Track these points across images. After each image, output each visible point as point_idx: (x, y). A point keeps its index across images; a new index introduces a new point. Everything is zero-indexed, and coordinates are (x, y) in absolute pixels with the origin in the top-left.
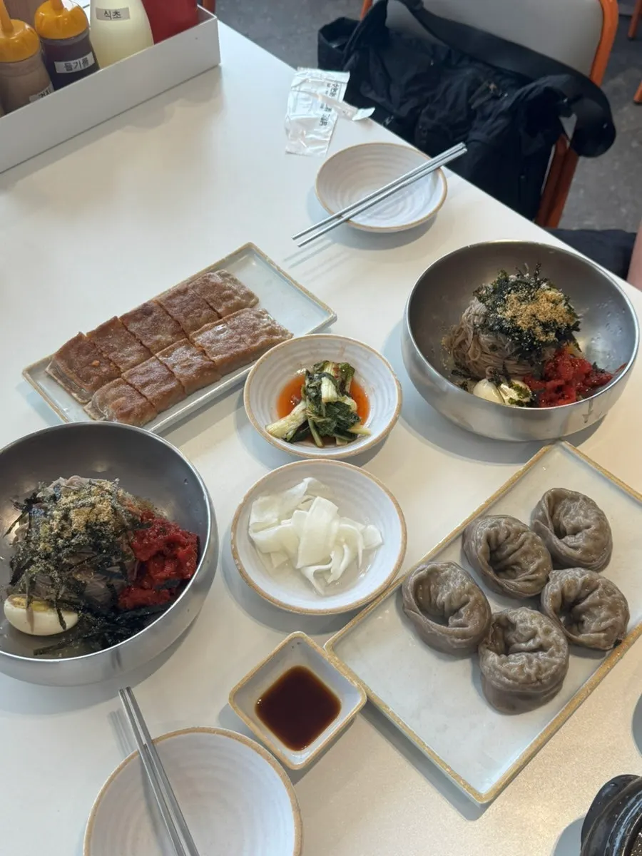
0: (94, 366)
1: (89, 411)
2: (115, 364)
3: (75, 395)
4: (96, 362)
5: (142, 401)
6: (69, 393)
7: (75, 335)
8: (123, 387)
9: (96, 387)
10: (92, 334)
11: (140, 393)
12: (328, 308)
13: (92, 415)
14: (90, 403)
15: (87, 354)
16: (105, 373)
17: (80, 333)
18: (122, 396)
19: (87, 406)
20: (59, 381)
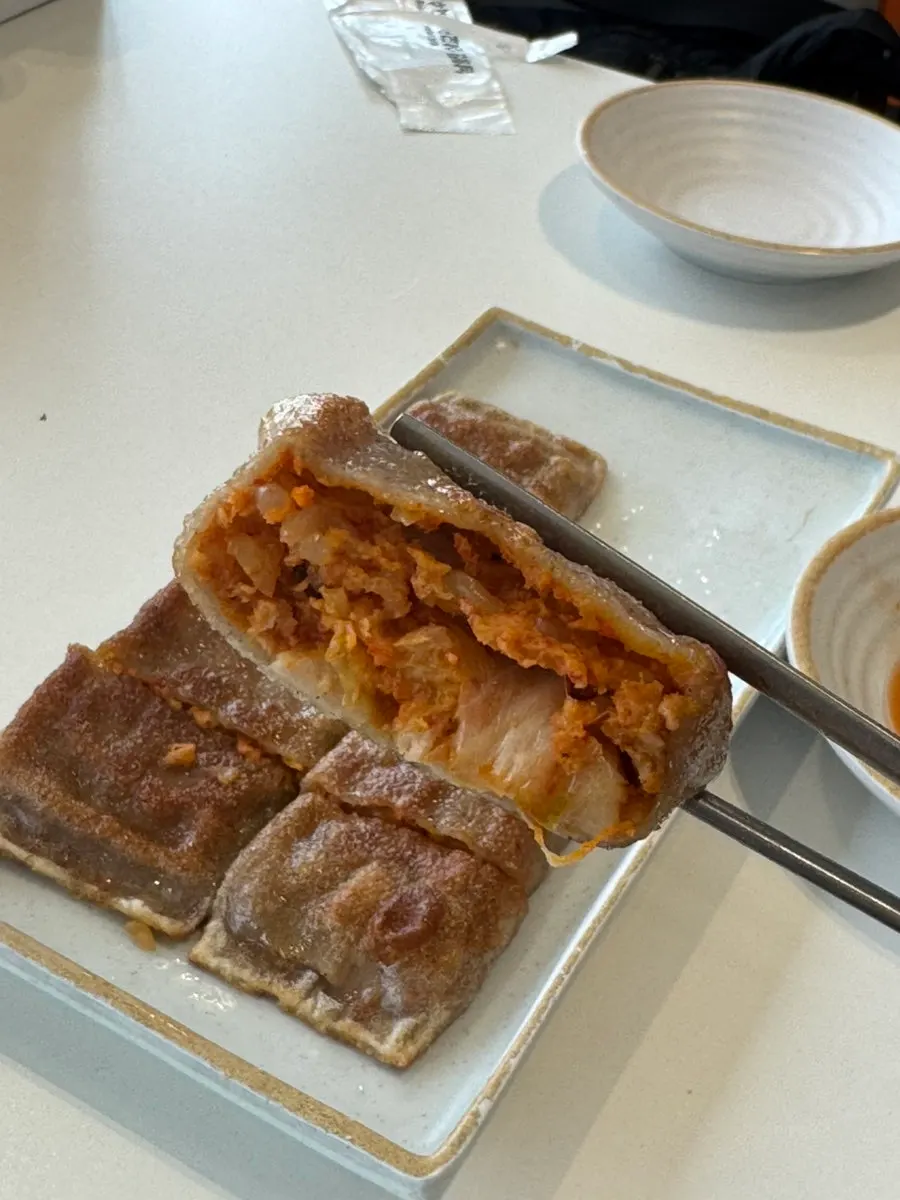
0: (178, 769)
1: (227, 965)
2: (254, 744)
3: (135, 906)
4: (181, 751)
5: (455, 866)
6: (100, 905)
7: (52, 660)
8: (332, 829)
9: (221, 849)
10: (127, 645)
11: (424, 833)
12: (862, 444)
13: (247, 975)
14: (214, 925)
15: (132, 723)
16: (233, 783)
17: (72, 649)
18: (364, 862)
19: (207, 938)
20: (39, 864)
